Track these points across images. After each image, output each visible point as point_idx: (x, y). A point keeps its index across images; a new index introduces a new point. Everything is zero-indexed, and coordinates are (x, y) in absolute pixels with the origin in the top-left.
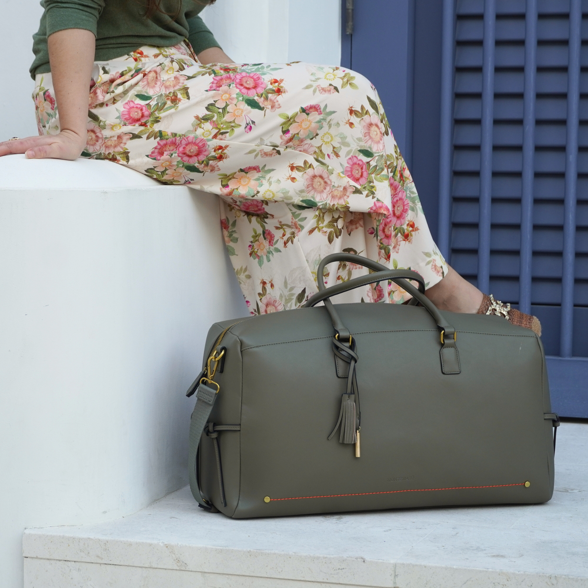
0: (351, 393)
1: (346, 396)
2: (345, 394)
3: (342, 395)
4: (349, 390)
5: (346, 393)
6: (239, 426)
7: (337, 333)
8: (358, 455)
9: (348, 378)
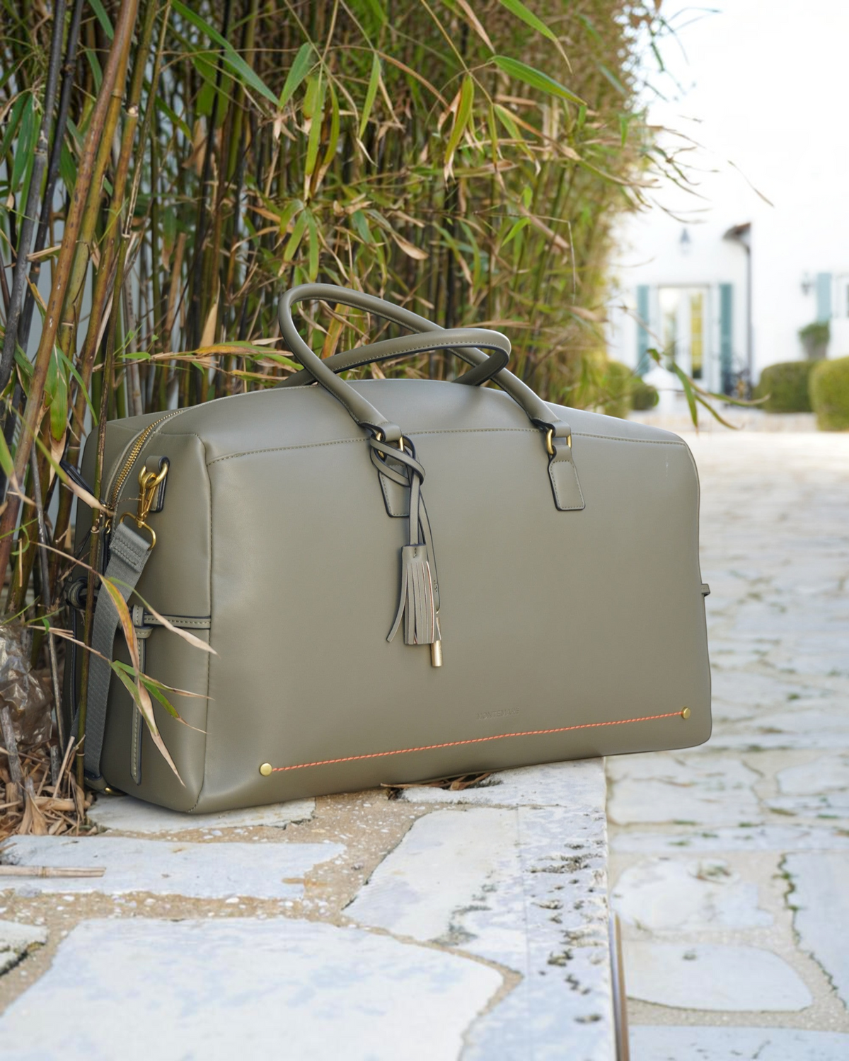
0: (419, 544)
1: (409, 551)
2: (406, 545)
3: (402, 548)
4: (414, 540)
5: (408, 544)
6: (209, 620)
7: (376, 432)
8: (438, 663)
9: (408, 517)
